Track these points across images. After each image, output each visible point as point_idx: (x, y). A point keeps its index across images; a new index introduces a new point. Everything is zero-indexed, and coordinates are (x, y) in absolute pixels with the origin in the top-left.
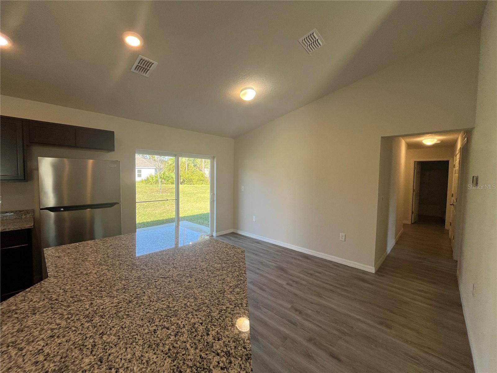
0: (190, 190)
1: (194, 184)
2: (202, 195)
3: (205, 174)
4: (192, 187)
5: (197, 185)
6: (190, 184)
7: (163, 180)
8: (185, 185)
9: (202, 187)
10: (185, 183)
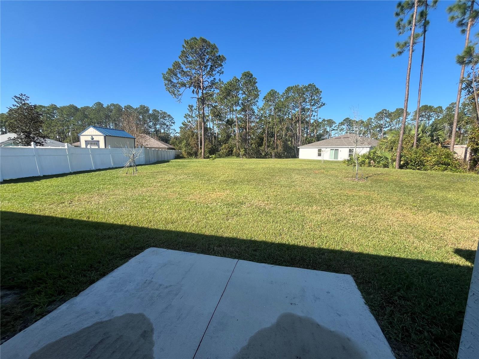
0: (413, 179)
1: (425, 170)
2: (440, 194)
3: (455, 153)
4: (421, 174)
5: (433, 172)
6: (418, 169)
7: (372, 161)
8: (408, 170)
9: (443, 175)
10: (409, 166)
